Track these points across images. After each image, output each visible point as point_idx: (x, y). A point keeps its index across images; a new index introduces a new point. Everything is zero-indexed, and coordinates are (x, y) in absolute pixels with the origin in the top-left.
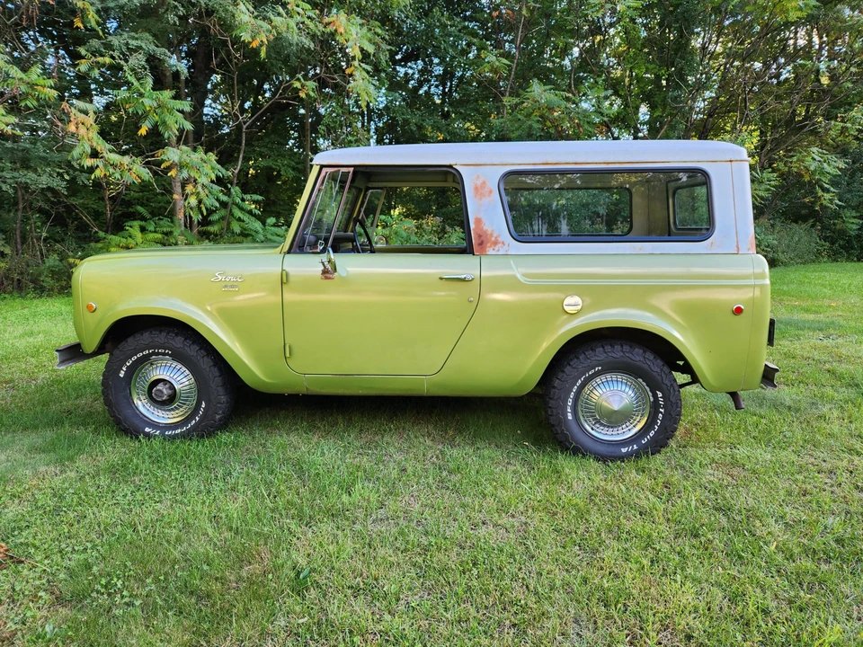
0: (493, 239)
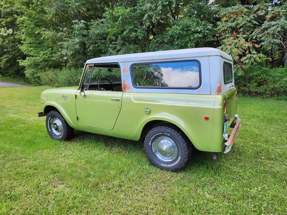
0: (128, 87)
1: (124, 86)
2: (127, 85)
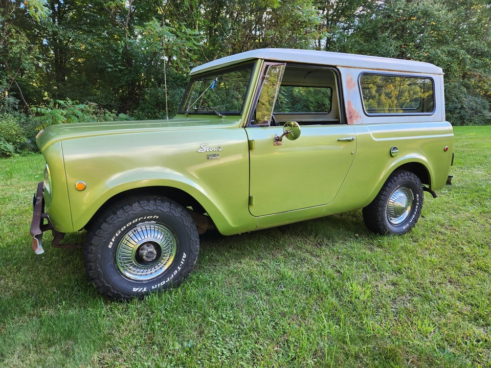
0: (356, 114)
1: (350, 113)
2: (355, 112)
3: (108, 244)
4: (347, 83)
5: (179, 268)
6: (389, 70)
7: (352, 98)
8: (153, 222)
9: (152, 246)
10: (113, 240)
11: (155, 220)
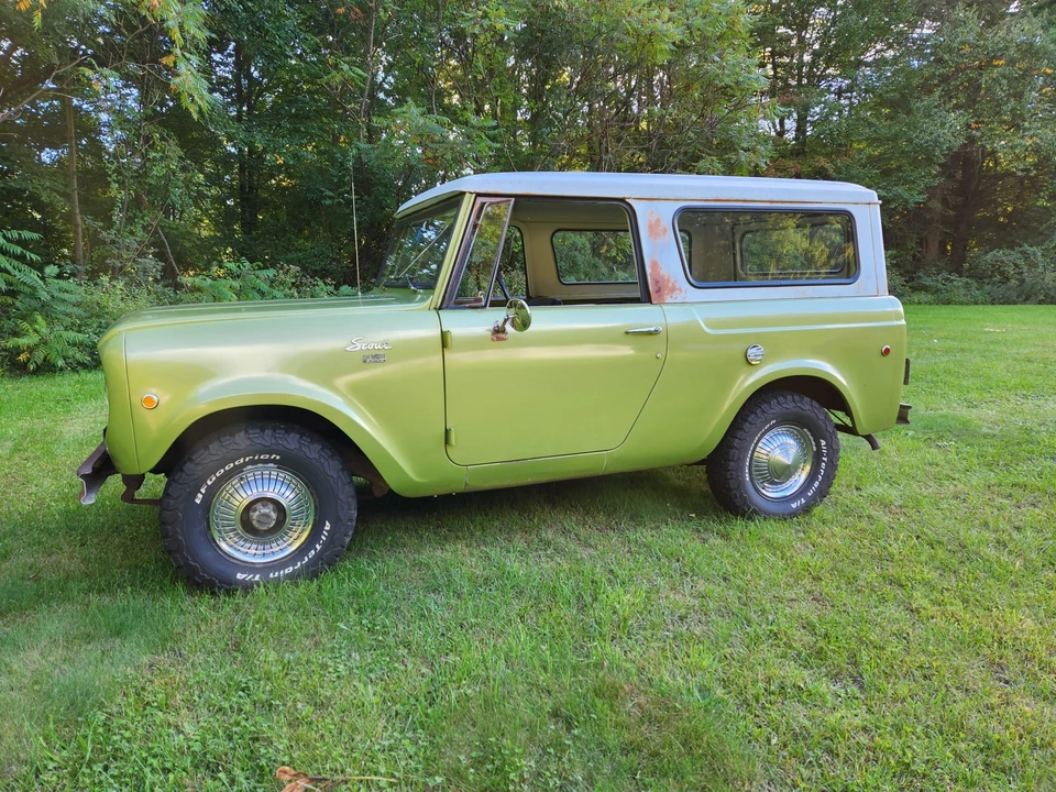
0: (670, 285)
1: (657, 282)
2: (668, 281)
3: (195, 496)
4: (651, 227)
5: (318, 547)
6: (744, 201)
7: (663, 253)
8: (271, 465)
9: (271, 506)
10: (203, 491)
11: (274, 461)
